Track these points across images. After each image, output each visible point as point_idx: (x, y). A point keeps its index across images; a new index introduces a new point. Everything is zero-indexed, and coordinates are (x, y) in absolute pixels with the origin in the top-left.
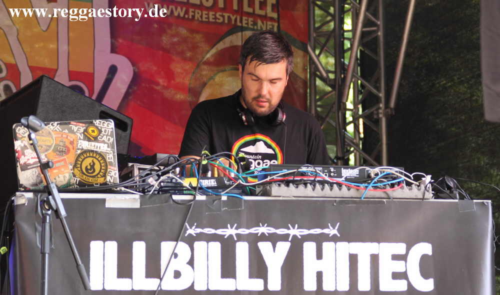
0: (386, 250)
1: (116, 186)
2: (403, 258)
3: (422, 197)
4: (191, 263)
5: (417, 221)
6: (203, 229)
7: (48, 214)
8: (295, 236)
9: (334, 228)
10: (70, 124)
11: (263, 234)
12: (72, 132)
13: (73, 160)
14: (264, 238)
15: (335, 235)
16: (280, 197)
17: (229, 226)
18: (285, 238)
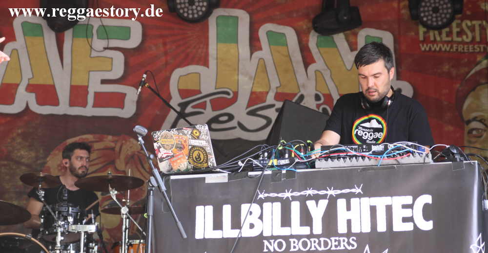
0: (397, 201)
1: (214, 168)
2: (411, 206)
3: (423, 162)
4: (261, 218)
5: (419, 179)
6: (269, 194)
7: (152, 190)
8: (331, 195)
9: (359, 188)
10: (182, 129)
11: (309, 195)
12: (184, 134)
13: (187, 152)
14: (310, 198)
15: (359, 193)
16: (321, 168)
17: (286, 191)
18: (324, 197)
